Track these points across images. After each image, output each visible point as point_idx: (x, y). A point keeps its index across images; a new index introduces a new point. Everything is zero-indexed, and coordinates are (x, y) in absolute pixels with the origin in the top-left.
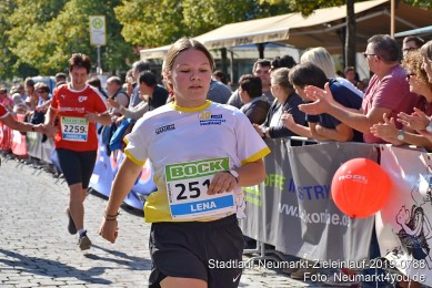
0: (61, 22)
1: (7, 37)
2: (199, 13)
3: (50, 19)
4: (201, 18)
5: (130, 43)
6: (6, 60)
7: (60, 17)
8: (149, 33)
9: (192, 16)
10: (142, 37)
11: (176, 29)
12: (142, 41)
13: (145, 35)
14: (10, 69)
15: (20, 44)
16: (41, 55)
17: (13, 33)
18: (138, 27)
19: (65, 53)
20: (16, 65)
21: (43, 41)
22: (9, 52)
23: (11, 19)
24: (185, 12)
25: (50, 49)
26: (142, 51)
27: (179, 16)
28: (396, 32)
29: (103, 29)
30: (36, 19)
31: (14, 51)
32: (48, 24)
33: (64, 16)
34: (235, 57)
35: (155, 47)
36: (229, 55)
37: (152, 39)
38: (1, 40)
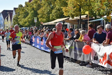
1: (18, 20)
3: (26, 17)
4: (53, 18)
5: (40, 22)
10: (42, 21)
11: (48, 19)
15: (20, 21)
16: (24, 23)
17: (19, 20)
18: (42, 19)
19: (28, 23)
20: (20, 25)
21: (24, 21)
23: (19, 17)
24: (50, 17)
25: (26, 22)
28: (89, 21)
29: (36, 20)
30: (23, 17)
31: (19, 23)
33: (28, 17)
37: (44, 21)
38: (17, 21)
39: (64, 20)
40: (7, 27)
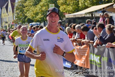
0: (40, 5)
2: (84, 3)
3: (37, 5)
4: (85, 4)
5: (62, 12)
6: (23, 17)
7: (40, 4)
8: (68, 9)
9: (82, 4)
10: (66, 10)
11: (77, 7)
12: (66, 11)
13: (67, 9)
14: (25, 20)
15: (27, 12)
16: (34, 16)
17: (25, 9)
18: (65, 7)
19: (42, 15)
20: (26, 19)
21: (35, 11)
22: (24, 15)
23: (25, 5)
24: (80, 2)
25: (37, 14)
26: (66, 15)
27: (78, 3)
30: (33, 4)
31: (26, 14)
32: (36, 6)
33: (41, 3)
34: (96, 16)
35: (70, 14)
36: (94, 16)
37: (69, 11)
38: (22, 11)
39: (104, 8)
40: (6, 22)
